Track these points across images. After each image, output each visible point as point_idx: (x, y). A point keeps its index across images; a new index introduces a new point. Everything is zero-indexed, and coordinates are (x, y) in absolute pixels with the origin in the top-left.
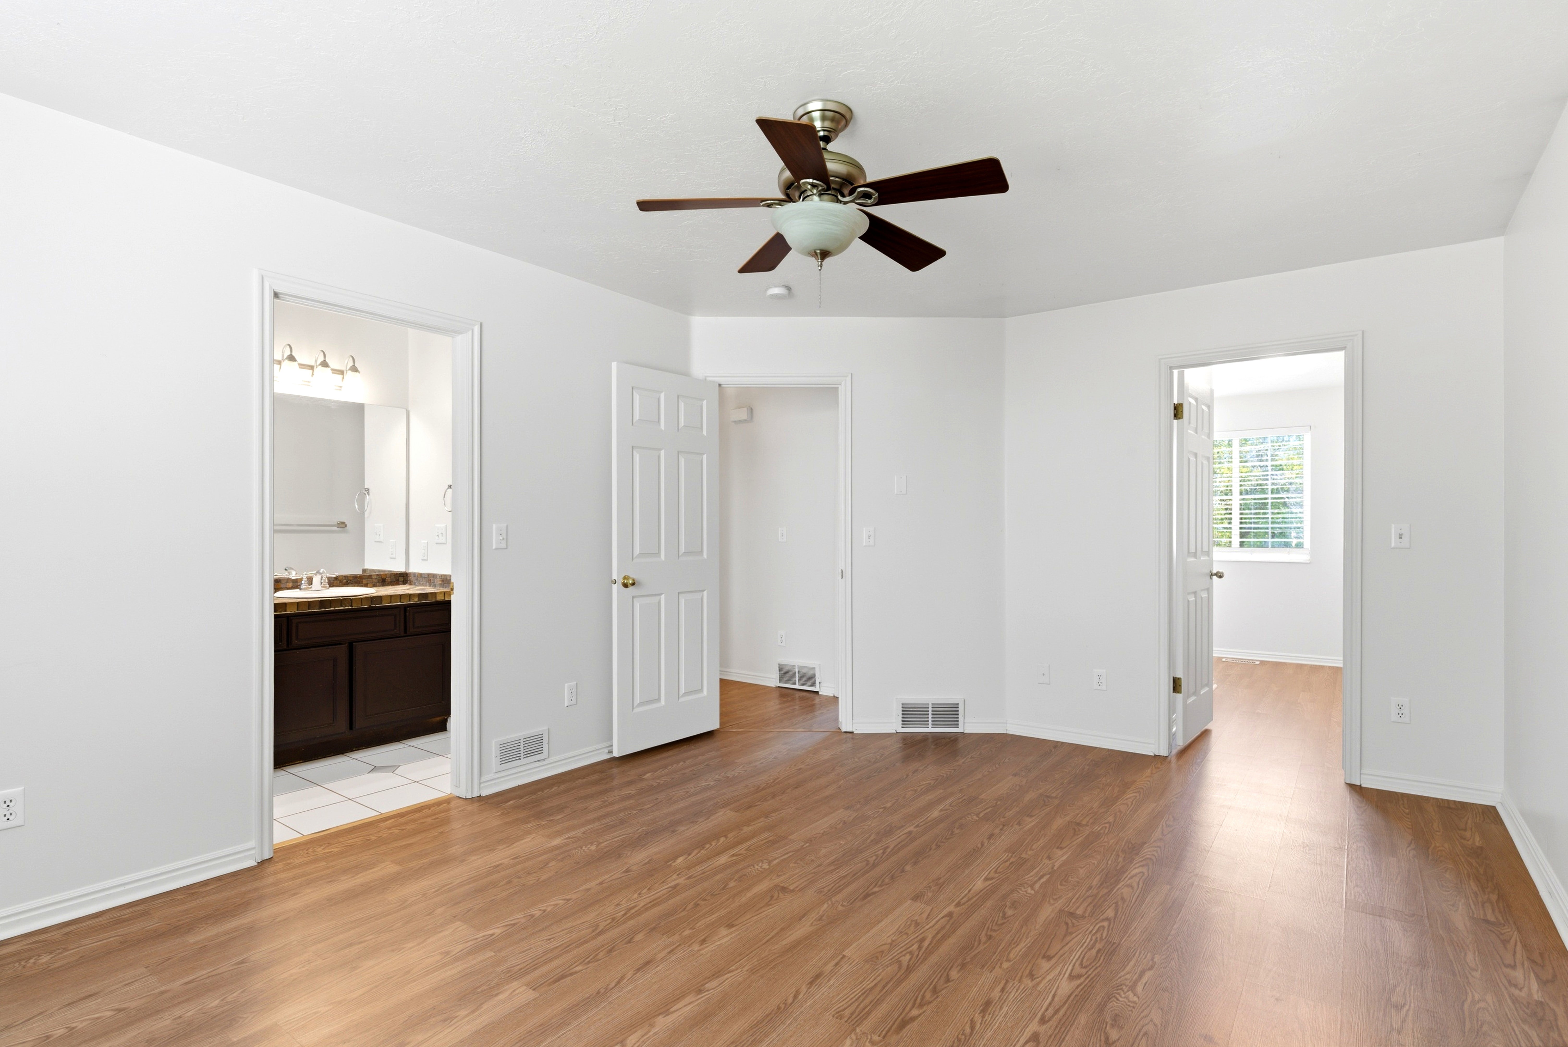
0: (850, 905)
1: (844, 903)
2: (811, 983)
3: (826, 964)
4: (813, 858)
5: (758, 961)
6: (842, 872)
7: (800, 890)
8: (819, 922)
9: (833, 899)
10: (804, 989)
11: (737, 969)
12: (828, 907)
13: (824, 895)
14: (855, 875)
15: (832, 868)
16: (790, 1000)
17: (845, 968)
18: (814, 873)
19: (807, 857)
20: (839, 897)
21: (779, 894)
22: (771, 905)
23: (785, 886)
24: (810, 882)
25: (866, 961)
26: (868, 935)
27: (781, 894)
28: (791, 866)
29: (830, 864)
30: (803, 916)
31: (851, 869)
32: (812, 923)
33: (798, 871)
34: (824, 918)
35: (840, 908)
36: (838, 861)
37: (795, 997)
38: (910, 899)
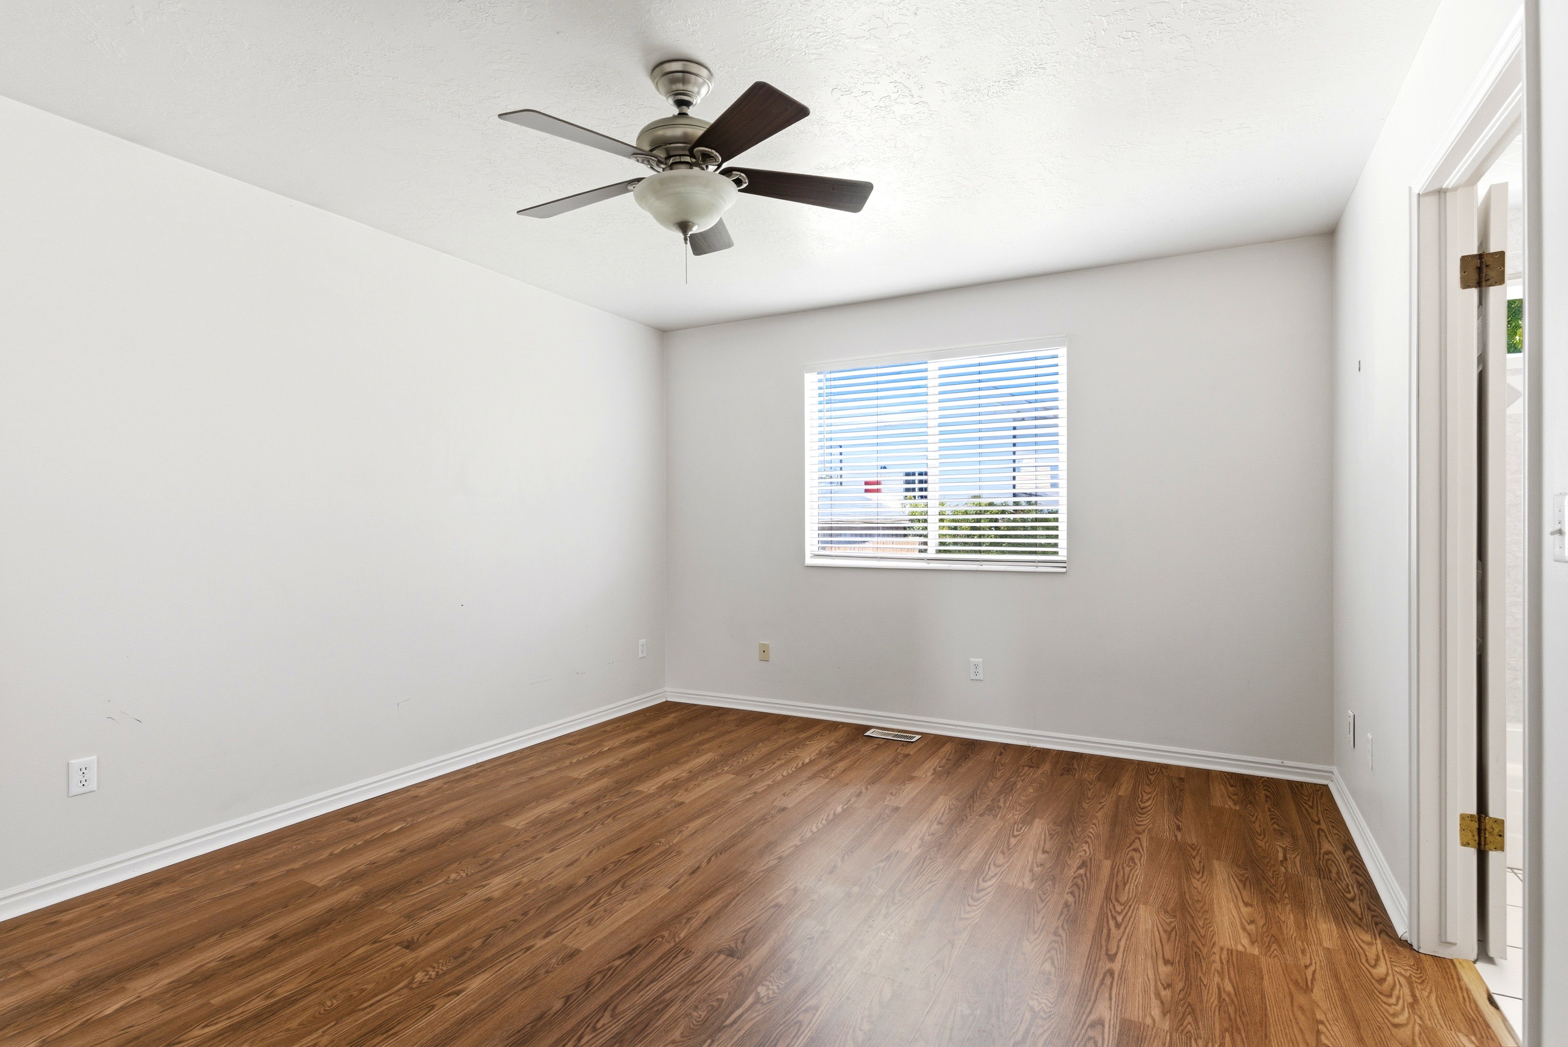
0: (654, 939)
1: (660, 939)
2: (698, 868)
3: (685, 882)
4: (695, 1014)
5: (743, 880)
6: (655, 988)
7: (711, 954)
8: (690, 916)
9: (673, 944)
10: (704, 865)
11: (758, 873)
12: (680, 933)
13: (683, 949)
14: (639, 985)
15: (668, 996)
16: (713, 858)
17: (670, 880)
18: (693, 984)
19: (703, 1014)
20: (667, 947)
21: (736, 946)
22: (743, 932)
23: (731, 958)
24: (699, 968)
25: (651, 885)
26: (643, 908)
27: (733, 946)
28: (727, 994)
29: (671, 1001)
30: (706, 922)
31: (642, 996)
32: (697, 914)
33: (717, 985)
34: (684, 921)
35: (666, 934)
36: (658, 1010)
37: (710, 860)
38: (581, 951)
